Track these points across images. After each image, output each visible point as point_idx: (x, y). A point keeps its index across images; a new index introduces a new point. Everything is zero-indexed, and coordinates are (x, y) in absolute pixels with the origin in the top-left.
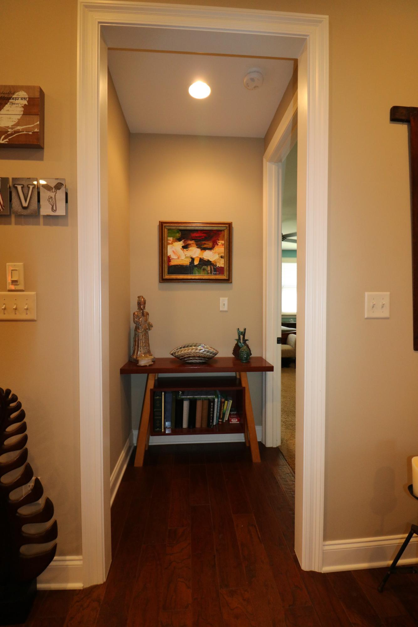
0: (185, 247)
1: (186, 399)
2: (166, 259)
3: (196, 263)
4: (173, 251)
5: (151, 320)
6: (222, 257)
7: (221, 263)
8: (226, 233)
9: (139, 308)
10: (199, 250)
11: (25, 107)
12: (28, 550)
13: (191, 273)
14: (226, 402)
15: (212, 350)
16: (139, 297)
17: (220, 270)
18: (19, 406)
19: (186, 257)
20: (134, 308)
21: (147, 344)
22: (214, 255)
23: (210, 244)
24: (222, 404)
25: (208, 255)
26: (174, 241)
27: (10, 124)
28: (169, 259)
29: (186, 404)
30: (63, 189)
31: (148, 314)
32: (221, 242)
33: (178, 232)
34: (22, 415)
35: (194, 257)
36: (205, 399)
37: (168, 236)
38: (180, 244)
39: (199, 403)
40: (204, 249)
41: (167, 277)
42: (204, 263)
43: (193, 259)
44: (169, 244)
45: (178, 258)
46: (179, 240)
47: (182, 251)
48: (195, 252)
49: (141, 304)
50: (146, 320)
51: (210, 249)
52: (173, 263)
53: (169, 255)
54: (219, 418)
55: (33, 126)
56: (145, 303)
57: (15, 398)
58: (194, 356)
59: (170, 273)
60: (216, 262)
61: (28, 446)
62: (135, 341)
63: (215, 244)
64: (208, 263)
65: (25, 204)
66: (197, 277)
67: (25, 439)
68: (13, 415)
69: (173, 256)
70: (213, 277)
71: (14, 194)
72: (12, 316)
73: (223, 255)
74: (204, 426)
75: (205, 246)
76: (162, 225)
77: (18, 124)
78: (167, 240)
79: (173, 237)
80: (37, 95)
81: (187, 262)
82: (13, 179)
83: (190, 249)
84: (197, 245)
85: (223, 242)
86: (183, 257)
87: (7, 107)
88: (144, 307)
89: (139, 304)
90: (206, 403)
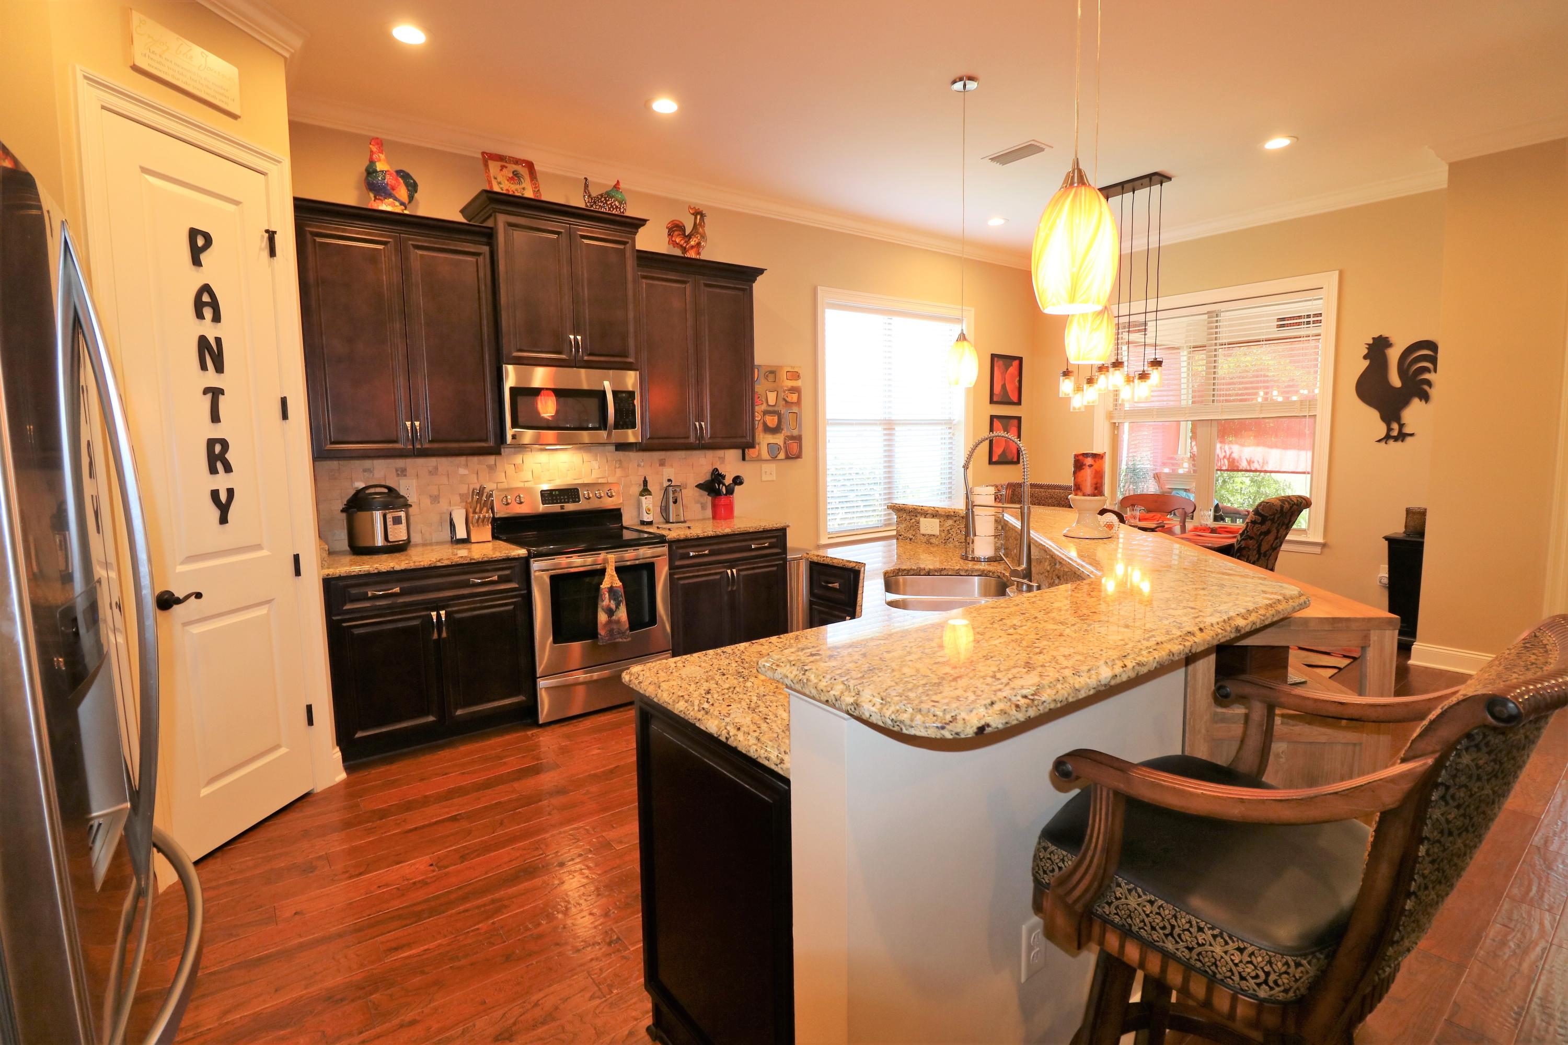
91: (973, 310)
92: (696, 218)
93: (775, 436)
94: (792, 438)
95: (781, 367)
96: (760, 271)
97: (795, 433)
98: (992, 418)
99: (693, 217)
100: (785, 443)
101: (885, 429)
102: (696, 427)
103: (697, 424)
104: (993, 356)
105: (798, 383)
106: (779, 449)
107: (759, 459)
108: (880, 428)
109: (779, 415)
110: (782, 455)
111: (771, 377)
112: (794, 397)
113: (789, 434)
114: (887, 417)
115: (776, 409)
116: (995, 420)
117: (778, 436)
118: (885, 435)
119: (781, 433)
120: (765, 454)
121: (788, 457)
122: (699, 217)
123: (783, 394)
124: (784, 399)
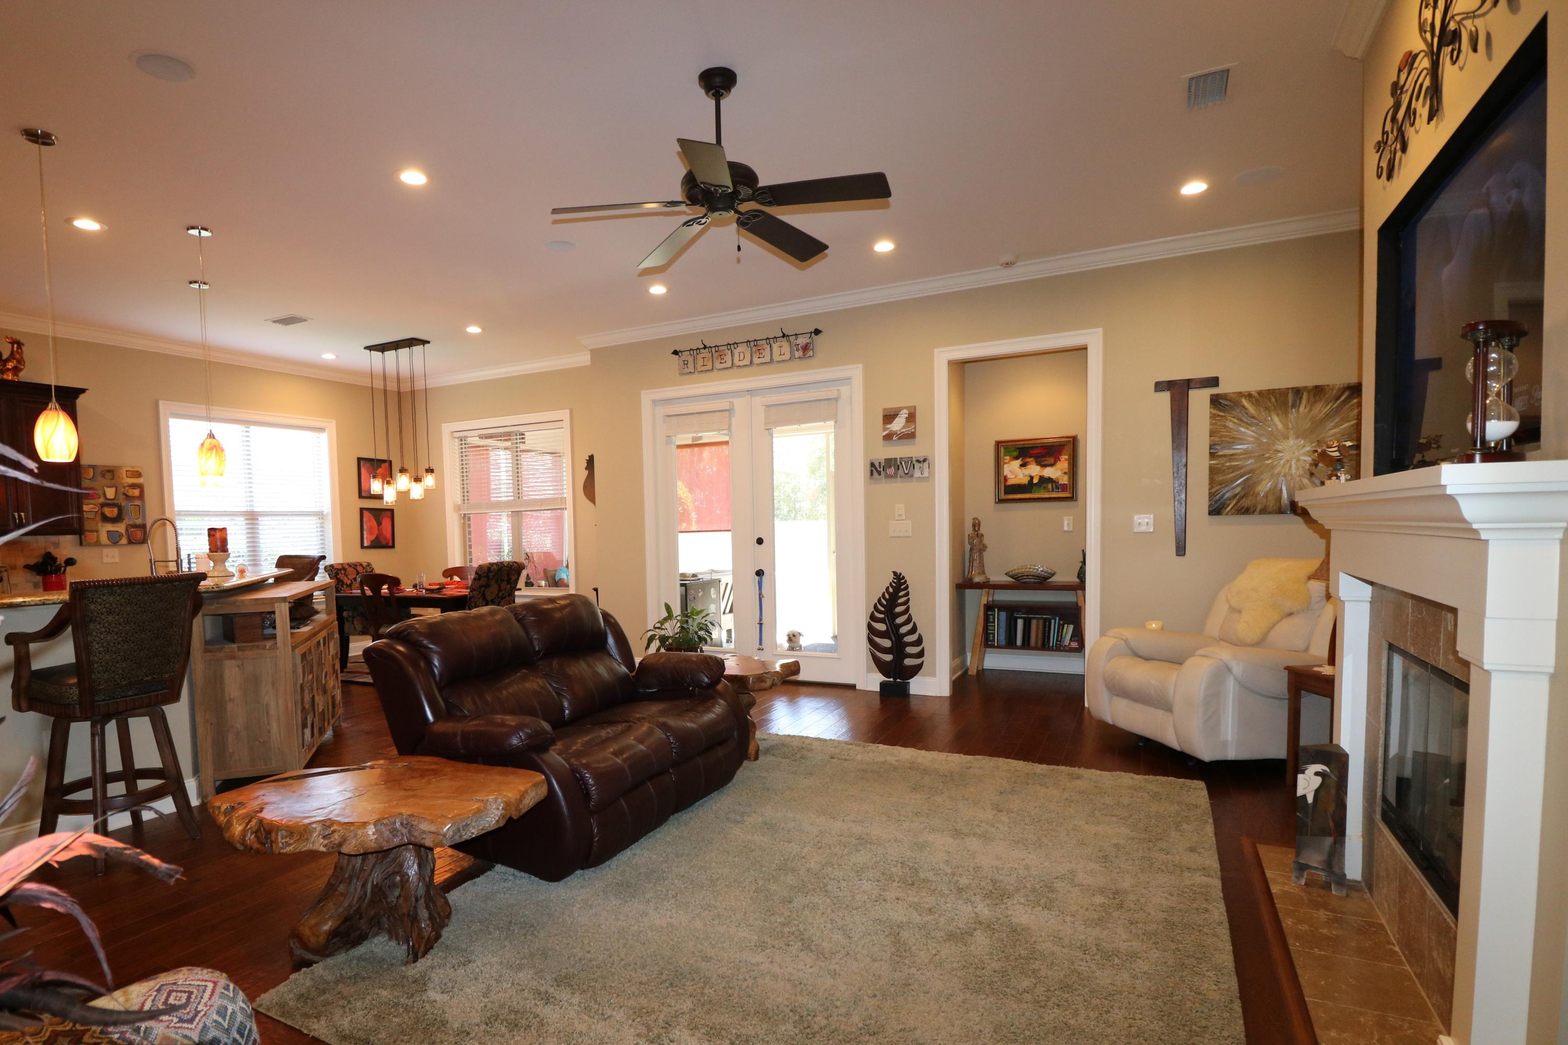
0: (1023, 465)
1: (1020, 618)
2: (1002, 479)
3: (1035, 481)
4: (1010, 471)
5: (986, 541)
6: (1065, 473)
7: (1064, 480)
8: (1069, 448)
9: (974, 529)
10: (1038, 468)
11: (907, 418)
12: (908, 662)
13: (1030, 492)
14: (1066, 626)
15: (1050, 571)
16: (974, 519)
17: (1064, 488)
18: (906, 582)
19: (1024, 476)
20: (969, 530)
21: (982, 565)
22: (1056, 472)
23: (1052, 460)
24: (1061, 627)
25: (1049, 472)
26: (1010, 460)
27: (898, 428)
28: (1006, 479)
29: (1020, 623)
30: (927, 462)
31: (982, 535)
32: (1064, 457)
33: (1015, 451)
34: (907, 587)
35: (1033, 475)
36: (1040, 618)
37: (1005, 455)
38: (1018, 462)
39: (1034, 623)
40: (1044, 466)
41: (1003, 496)
42: (1044, 480)
43: (1032, 478)
44: (1006, 463)
45: (1016, 477)
46: (1017, 458)
47: (1019, 470)
48: (1034, 470)
49: (976, 525)
50: (981, 541)
51: (1052, 465)
52: (1010, 482)
53: (1005, 474)
54: (1057, 640)
55: (910, 429)
56: (979, 524)
57: (903, 578)
58: (1027, 576)
59: (1006, 493)
60: (1058, 479)
61: (910, 604)
62: (970, 562)
63: (1057, 459)
64: (1050, 480)
65: (906, 472)
66: (1036, 496)
67: (908, 600)
68: (902, 587)
69: (1010, 476)
70: (1054, 495)
71: (900, 467)
72: (898, 534)
73: (1067, 471)
74: (1039, 644)
75: (1046, 463)
76: (998, 444)
77: (902, 428)
78: (1004, 459)
79: (1010, 456)
80: (913, 411)
81: (1025, 481)
82: (900, 458)
83: (1029, 466)
84: (1036, 462)
85: (1067, 457)
86: (1021, 476)
87: (897, 419)
88: (979, 529)
89: (974, 526)
90: (1041, 621)
91: (334, 422)
92: (13, 347)
93: (115, 525)
94: (135, 526)
95: (120, 467)
96: (83, 391)
97: (139, 522)
98: (362, 510)
99: (10, 345)
100: (127, 530)
101: (246, 519)
102: (15, 518)
103: (16, 514)
104: (359, 460)
105: (140, 480)
106: (121, 535)
107: (98, 544)
108: (242, 519)
109: (120, 509)
110: (124, 541)
111: (108, 475)
112: (136, 492)
113: (131, 523)
114: (249, 509)
115: (115, 502)
116: (364, 511)
117: (119, 524)
118: (247, 524)
119: (122, 522)
120: (104, 538)
121: (130, 542)
122: (15, 346)
123: (122, 490)
124: (124, 494)
